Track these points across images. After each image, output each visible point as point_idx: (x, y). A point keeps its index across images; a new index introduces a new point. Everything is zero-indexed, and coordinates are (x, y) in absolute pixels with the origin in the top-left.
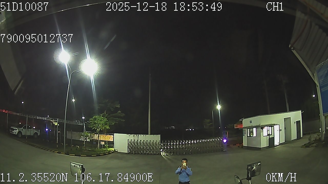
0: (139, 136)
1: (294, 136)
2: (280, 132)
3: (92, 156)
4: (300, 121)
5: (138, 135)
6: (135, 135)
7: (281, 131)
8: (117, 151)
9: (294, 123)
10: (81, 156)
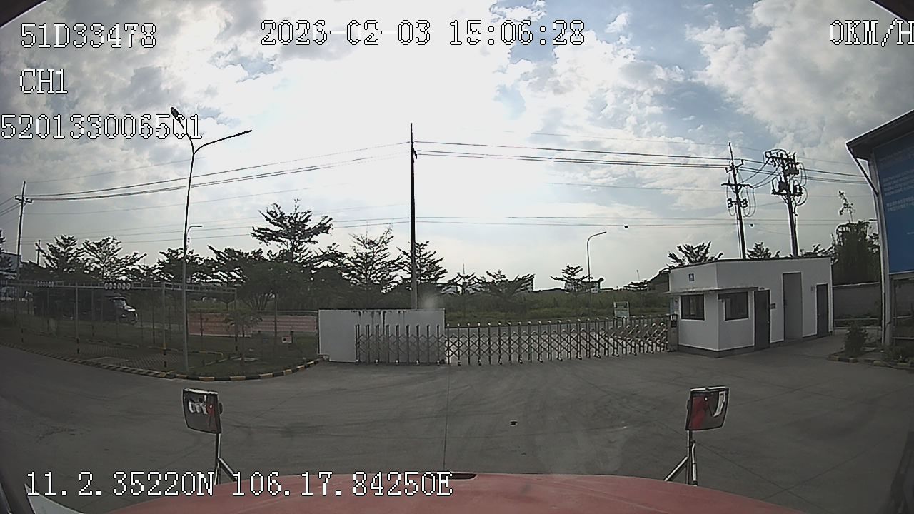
0: (386, 314)
1: (809, 325)
2: (771, 310)
3: (259, 378)
4: (827, 285)
5: (384, 313)
6: (376, 313)
7: (775, 308)
8: (328, 360)
9: (812, 290)
10: (230, 379)
